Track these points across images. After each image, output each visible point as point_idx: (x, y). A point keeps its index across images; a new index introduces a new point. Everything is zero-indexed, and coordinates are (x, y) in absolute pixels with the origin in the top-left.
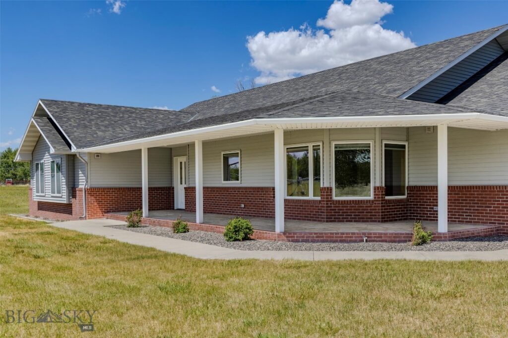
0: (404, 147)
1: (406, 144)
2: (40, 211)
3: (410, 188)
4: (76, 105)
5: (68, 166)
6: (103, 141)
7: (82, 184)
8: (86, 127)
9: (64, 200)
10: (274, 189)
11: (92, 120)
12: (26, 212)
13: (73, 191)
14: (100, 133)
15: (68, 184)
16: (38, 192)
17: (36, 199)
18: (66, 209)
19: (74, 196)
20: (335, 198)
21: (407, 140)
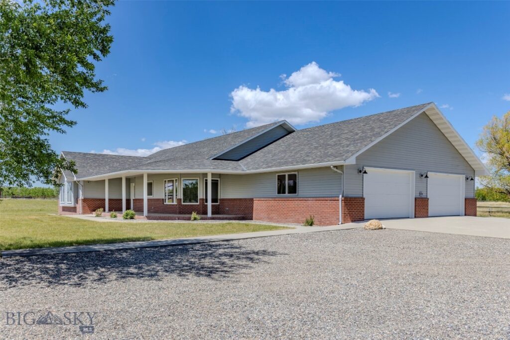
0: (218, 180)
1: (219, 179)
2: (64, 212)
3: (220, 200)
4: (82, 154)
5: (74, 187)
6: (91, 174)
7: (81, 197)
8: (84, 167)
9: (72, 205)
10: (143, 199)
11: (88, 163)
12: (56, 212)
13: (76, 201)
14: (91, 170)
15: (74, 197)
16: (61, 201)
17: (61, 205)
18: (73, 210)
19: (77, 203)
20: (183, 203)
21: (220, 178)
